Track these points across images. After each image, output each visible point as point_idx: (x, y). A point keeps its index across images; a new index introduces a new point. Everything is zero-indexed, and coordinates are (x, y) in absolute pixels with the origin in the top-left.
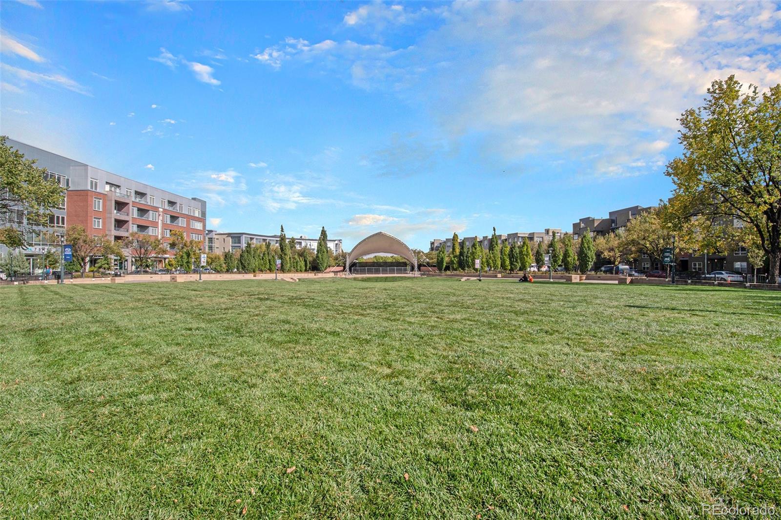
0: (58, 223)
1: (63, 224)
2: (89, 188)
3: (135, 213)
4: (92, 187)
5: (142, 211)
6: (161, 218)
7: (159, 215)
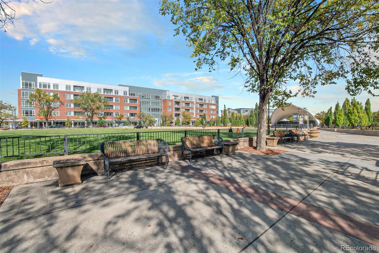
0: (160, 111)
1: (162, 111)
2: (167, 99)
3: (184, 105)
4: (168, 98)
5: (188, 104)
6: (195, 106)
7: (194, 105)
